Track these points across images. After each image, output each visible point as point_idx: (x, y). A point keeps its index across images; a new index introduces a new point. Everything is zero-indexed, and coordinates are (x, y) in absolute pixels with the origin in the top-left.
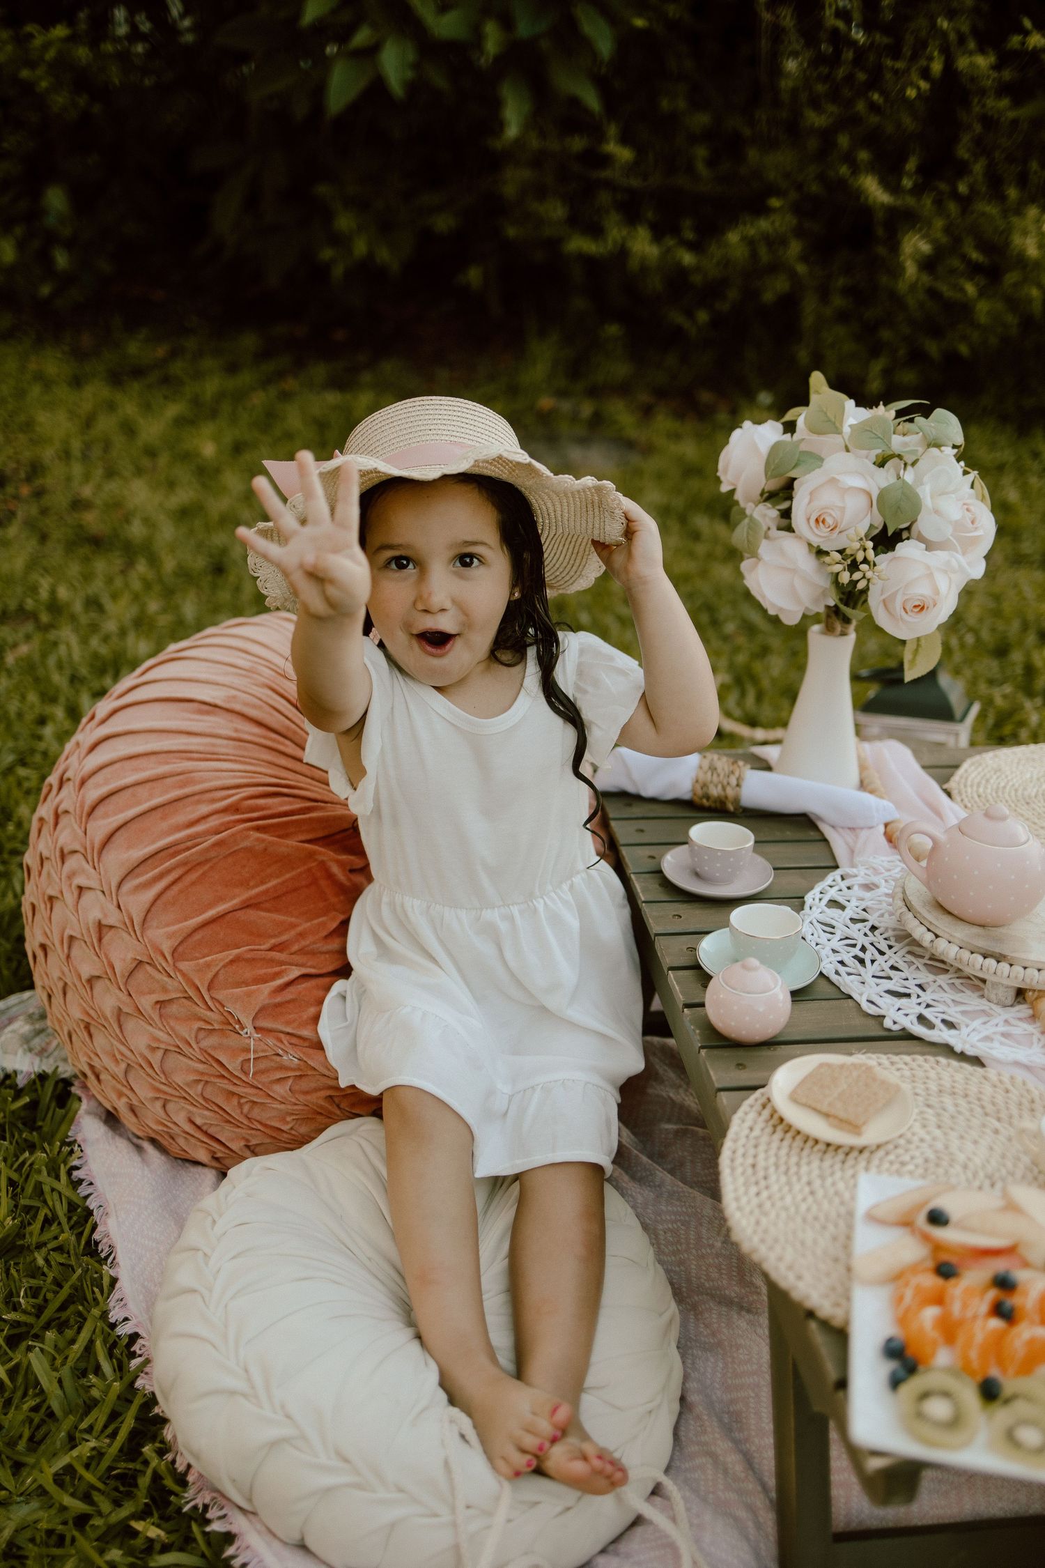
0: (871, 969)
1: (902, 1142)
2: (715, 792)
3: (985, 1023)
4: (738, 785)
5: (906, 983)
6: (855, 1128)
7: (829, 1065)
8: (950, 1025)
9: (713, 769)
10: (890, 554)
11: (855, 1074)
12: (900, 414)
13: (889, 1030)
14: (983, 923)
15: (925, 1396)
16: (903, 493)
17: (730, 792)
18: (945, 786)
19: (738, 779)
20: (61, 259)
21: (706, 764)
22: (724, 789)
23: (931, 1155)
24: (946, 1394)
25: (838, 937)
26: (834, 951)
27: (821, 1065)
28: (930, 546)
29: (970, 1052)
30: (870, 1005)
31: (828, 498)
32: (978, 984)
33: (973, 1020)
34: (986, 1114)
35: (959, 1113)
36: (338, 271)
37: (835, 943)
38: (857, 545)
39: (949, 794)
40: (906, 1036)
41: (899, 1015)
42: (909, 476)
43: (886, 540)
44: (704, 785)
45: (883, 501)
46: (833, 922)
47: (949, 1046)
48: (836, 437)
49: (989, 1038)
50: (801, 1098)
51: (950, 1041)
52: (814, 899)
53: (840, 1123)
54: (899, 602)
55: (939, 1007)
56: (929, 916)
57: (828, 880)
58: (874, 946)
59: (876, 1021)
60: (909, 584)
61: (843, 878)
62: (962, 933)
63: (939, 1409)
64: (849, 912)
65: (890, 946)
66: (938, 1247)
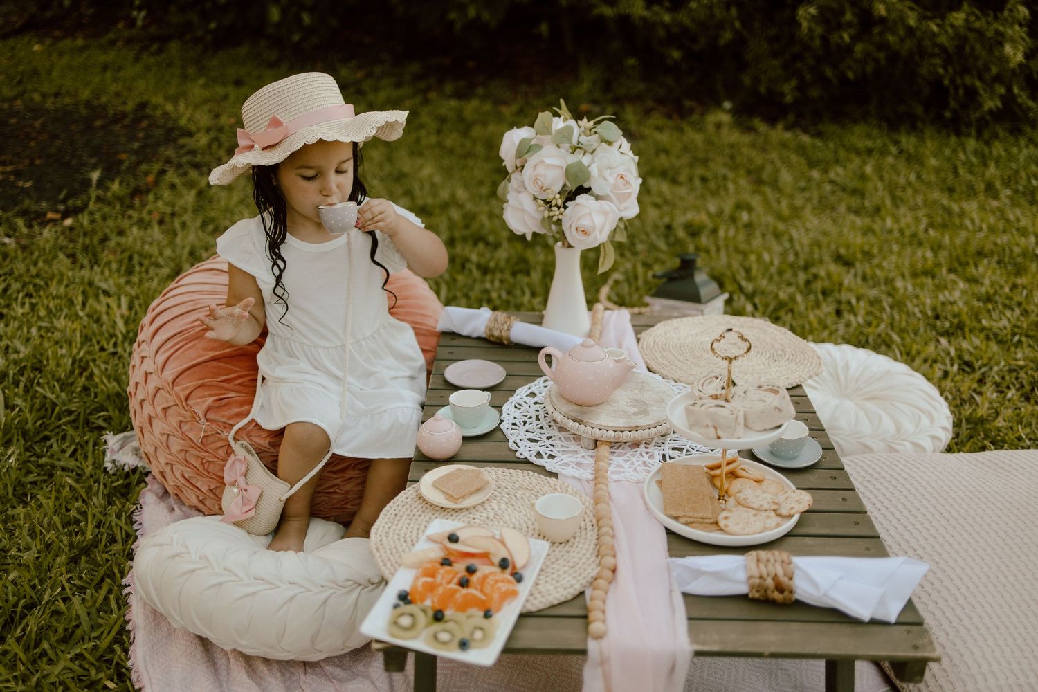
0: (527, 428)
2: (496, 333)
3: (570, 457)
4: (508, 330)
5: (541, 436)
6: (455, 500)
7: (460, 470)
9: (496, 320)
10: (573, 202)
11: (471, 474)
12: (595, 124)
13: (518, 458)
15: (402, 615)
16: (580, 169)
17: (504, 334)
18: (639, 336)
19: (508, 327)
21: (493, 318)
22: (501, 332)
24: (412, 615)
25: (521, 411)
26: (514, 418)
27: (457, 470)
28: (597, 198)
29: (553, 470)
30: (514, 445)
31: (541, 170)
32: (577, 438)
33: (564, 455)
35: (522, 498)
37: (518, 414)
38: (552, 197)
39: (638, 340)
40: (525, 461)
41: (525, 451)
42: (586, 160)
43: (571, 195)
44: (491, 329)
45: (569, 172)
46: (523, 404)
47: (543, 467)
48: (550, 137)
49: (567, 464)
50: (436, 485)
51: (545, 465)
52: (522, 392)
53: (449, 497)
54: (573, 228)
55: (551, 448)
56: (555, 400)
57: (536, 382)
58: (537, 417)
59: (513, 453)
60: (579, 219)
61: (546, 381)
62: (567, 408)
63: (405, 621)
64: (536, 399)
65: (545, 417)
66: (448, 551)
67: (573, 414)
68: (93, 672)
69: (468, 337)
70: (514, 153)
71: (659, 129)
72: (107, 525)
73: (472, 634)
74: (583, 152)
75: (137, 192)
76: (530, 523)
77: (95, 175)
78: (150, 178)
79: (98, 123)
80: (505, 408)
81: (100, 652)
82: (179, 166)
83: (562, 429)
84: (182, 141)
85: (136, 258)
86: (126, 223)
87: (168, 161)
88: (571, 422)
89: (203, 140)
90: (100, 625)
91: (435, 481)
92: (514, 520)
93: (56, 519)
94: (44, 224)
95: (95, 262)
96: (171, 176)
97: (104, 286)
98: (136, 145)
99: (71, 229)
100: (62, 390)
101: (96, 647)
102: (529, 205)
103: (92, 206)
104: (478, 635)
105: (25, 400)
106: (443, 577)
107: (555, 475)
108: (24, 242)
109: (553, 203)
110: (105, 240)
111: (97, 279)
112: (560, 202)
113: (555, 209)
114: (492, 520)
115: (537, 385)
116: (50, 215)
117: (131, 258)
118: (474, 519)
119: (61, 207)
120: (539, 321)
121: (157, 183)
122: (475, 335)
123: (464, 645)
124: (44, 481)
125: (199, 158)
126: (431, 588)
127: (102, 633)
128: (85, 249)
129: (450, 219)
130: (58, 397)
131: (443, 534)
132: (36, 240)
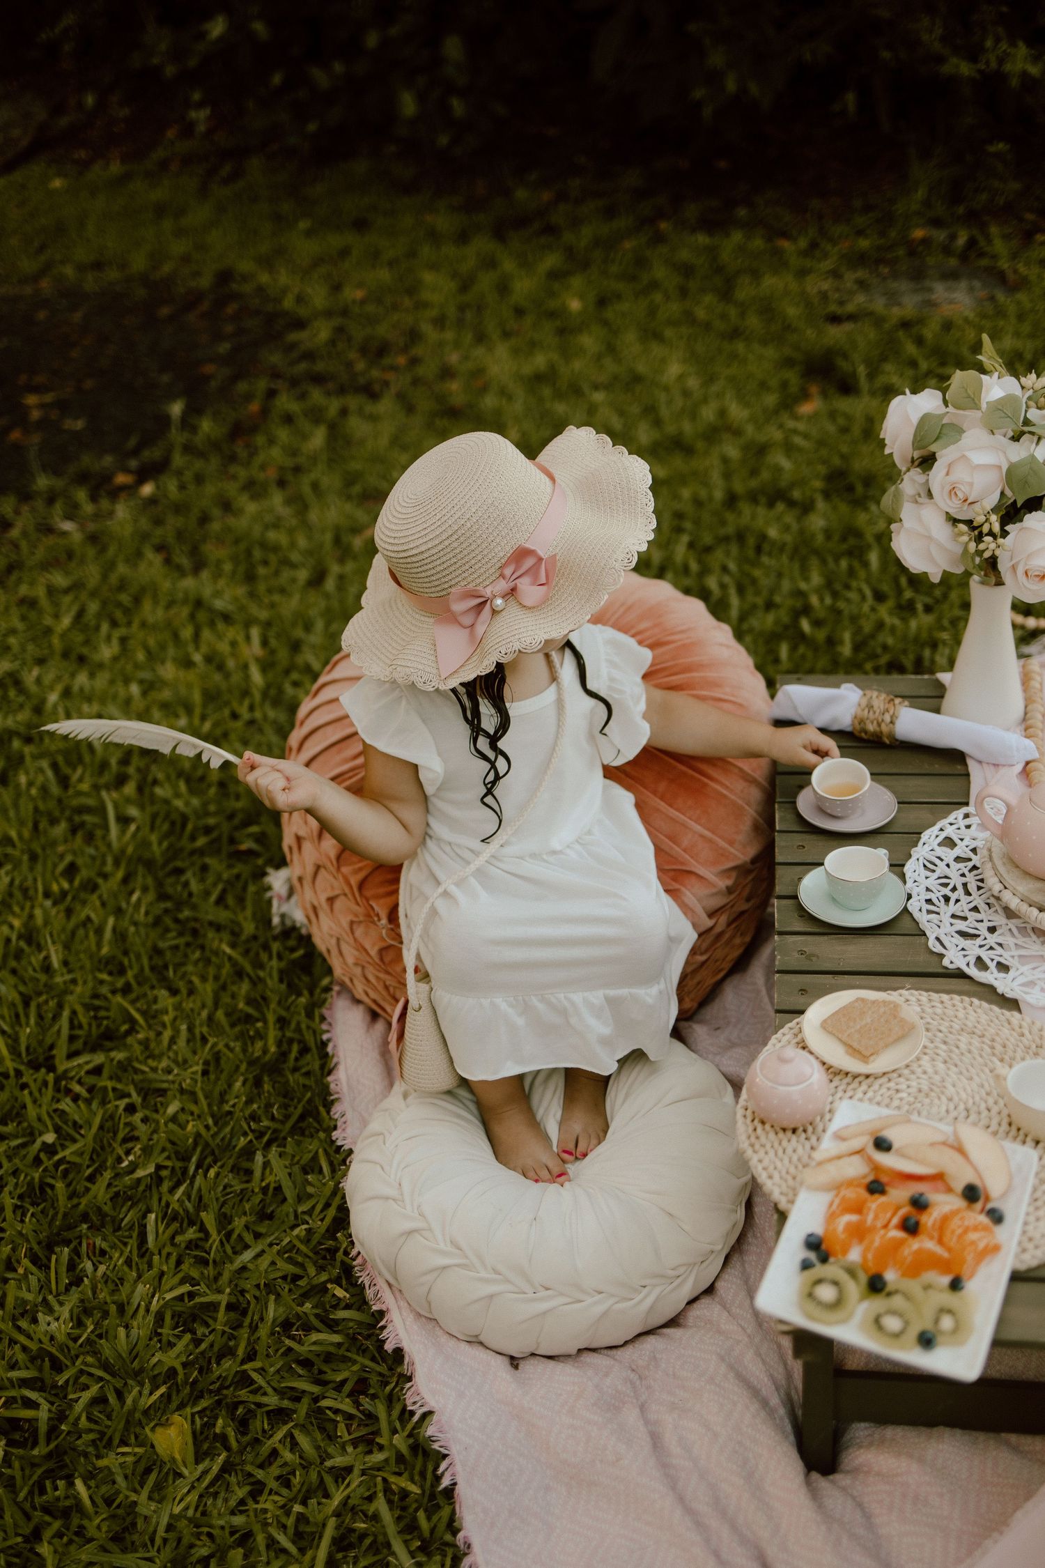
0: (952, 909)
1: (906, 1072)
2: (871, 727)
3: (1034, 969)
4: (892, 722)
5: (978, 925)
6: (865, 1059)
7: (863, 1000)
8: (1002, 967)
9: (870, 707)
10: (1018, 525)
11: (882, 1010)
13: (946, 968)
15: (819, 1281)
16: (1031, 468)
17: (884, 728)
19: (892, 717)
20: (458, 107)
21: (864, 702)
22: (879, 725)
23: (925, 1087)
24: (836, 1283)
25: (936, 875)
26: (928, 889)
27: (858, 1000)
29: (1009, 995)
30: (938, 944)
31: (960, 474)
32: (1041, 933)
33: (1023, 965)
34: (994, 1055)
35: (970, 1052)
36: (707, 112)
37: (932, 882)
38: (984, 518)
40: (960, 975)
41: (955, 958)
42: (1041, 452)
43: (1015, 513)
44: (862, 721)
45: (1012, 475)
46: (937, 861)
47: (992, 989)
48: (978, 414)
49: (1031, 984)
50: (830, 1026)
51: (996, 984)
52: (930, 837)
53: (854, 1051)
54: (1020, 570)
55: (999, 950)
56: (1002, 869)
57: (951, 818)
58: (965, 885)
59: (936, 959)
60: (1029, 556)
61: (966, 816)
62: (1024, 887)
63: (826, 1293)
64: (957, 852)
65: (979, 888)
66: (876, 1168)
67: (1038, 897)
68: (312, 1271)
70: (910, 437)
72: (293, 1025)
73: (937, 1321)
74: (1035, 438)
75: (238, 431)
76: (991, 1101)
77: (176, 409)
78: (254, 407)
79: (165, 311)
80: (909, 868)
81: (316, 1238)
82: (294, 383)
83: (1009, 913)
84: (293, 337)
85: (257, 554)
86: (231, 488)
87: (276, 375)
88: (1035, 911)
89: (322, 333)
90: (310, 1196)
91: (825, 1021)
92: (964, 1096)
93: (220, 1015)
94: (115, 493)
95: (198, 566)
96: (286, 402)
97: (219, 604)
98: (224, 348)
99: (152, 501)
100: (192, 791)
101: (309, 1231)
102: (940, 531)
103: (178, 460)
104: (947, 1323)
105: (142, 807)
106: (876, 1217)
107: (1012, 1004)
108: (91, 527)
109: (985, 529)
110: (204, 519)
111: (207, 592)
112: (996, 528)
113: (988, 539)
114: (927, 1095)
115: (951, 825)
116: (121, 479)
117: (249, 553)
118: (898, 1091)
119: (133, 464)
120: (934, 699)
121: (265, 412)
122: (835, 727)
123: (926, 1341)
124: (188, 945)
125: (320, 366)
126: (859, 1233)
127: (313, 1207)
128: (180, 535)
130: (187, 804)
131: (862, 1134)
132: (108, 523)
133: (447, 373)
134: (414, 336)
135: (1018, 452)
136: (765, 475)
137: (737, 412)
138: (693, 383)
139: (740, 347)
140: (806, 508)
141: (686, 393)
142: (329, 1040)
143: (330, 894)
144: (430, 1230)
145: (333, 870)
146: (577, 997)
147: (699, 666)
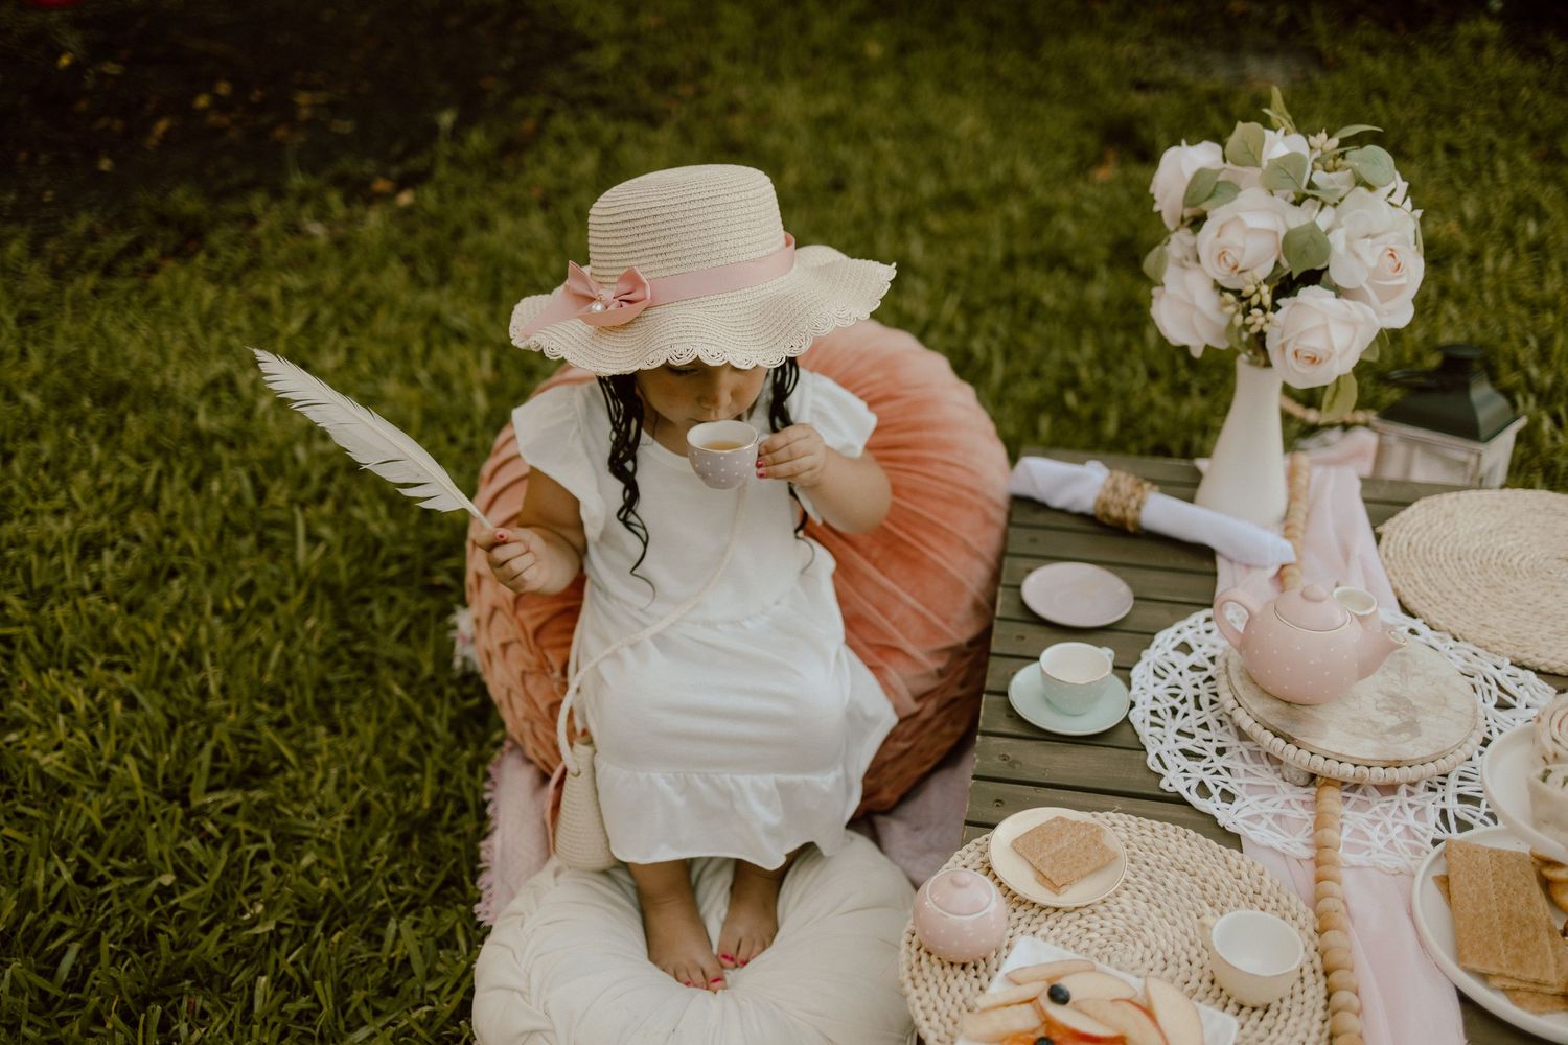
0: (1179, 722)
1: (1101, 908)
2: (1115, 512)
3: (1262, 801)
4: (1138, 508)
5: (1205, 744)
6: (1056, 889)
7: (1062, 820)
8: (1228, 796)
9: (1115, 489)
10: (1291, 299)
11: (1082, 834)
13: (1164, 791)
14: (1288, 699)
16: (1311, 237)
17: (1129, 515)
18: (1379, 529)
19: (1138, 503)
21: (1110, 484)
22: (1124, 510)
23: (1120, 930)
25: (1165, 684)
26: (1155, 699)
27: (1058, 819)
28: (1339, 292)
29: (1232, 828)
30: (1157, 761)
31: (1233, 237)
32: (1275, 761)
33: (1251, 795)
34: (1204, 898)
35: (1176, 892)
37: (1161, 691)
38: (1253, 289)
39: (1378, 538)
40: (1178, 800)
41: (1173, 781)
42: (1324, 219)
43: (1286, 286)
44: (1105, 505)
45: (1289, 243)
46: (1169, 668)
47: (1212, 819)
48: (1257, 172)
49: (1257, 818)
50: (1022, 846)
51: (1217, 814)
52: (1166, 640)
53: (1043, 878)
54: (1289, 351)
55: (1226, 776)
56: (1237, 684)
57: (1191, 620)
58: (1197, 698)
59: (1153, 779)
60: (1301, 335)
61: (1208, 620)
62: (1261, 707)
64: (1193, 659)
65: (1212, 702)
66: (1048, 1022)
67: (1274, 721)
69: (1062, 512)
70: (1182, 194)
71: (1372, 50)
72: (453, 782)
74: (1319, 204)
75: (510, 148)
76: (1194, 952)
77: (446, 119)
78: (529, 125)
79: (453, 21)
80: (1136, 673)
81: (439, 1022)
82: (573, 104)
83: (1243, 735)
84: (582, 57)
85: (506, 275)
86: (490, 205)
87: (556, 93)
88: (1269, 736)
89: (609, 56)
90: (440, 974)
91: (1016, 841)
92: (1163, 942)
93: (377, 762)
94: (371, 199)
95: (444, 278)
96: (562, 123)
97: (458, 322)
98: (507, 63)
99: (408, 211)
100: (391, 514)
101: (432, 1015)
102: (1206, 299)
103: (442, 171)
105: (336, 528)
107: (1233, 840)
108: (341, 231)
109: (1255, 301)
110: (458, 233)
111: (446, 309)
112: (1267, 300)
113: (1256, 312)
114: (1121, 939)
115: (1192, 626)
116: (381, 185)
117: (497, 273)
118: (1088, 930)
119: (395, 171)
120: (1188, 487)
121: (540, 130)
122: (1076, 508)
124: (359, 680)
125: (603, 90)
127: (443, 986)
128: (431, 248)
129: (1009, 219)
130: (384, 529)
131: (1037, 980)
132: (360, 230)
133: (732, 108)
134: (704, 67)
135: (1298, 218)
136: (1049, 238)
137: (1028, 172)
138: (986, 139)
139: (1039, 107)
140: (1086, 276)
141: (977, 148)
142: (490, 800)
143: (504, 639)
144: (553, 1031)
145: (509, 612)
146: (744, 780)
147: (931, 426)
